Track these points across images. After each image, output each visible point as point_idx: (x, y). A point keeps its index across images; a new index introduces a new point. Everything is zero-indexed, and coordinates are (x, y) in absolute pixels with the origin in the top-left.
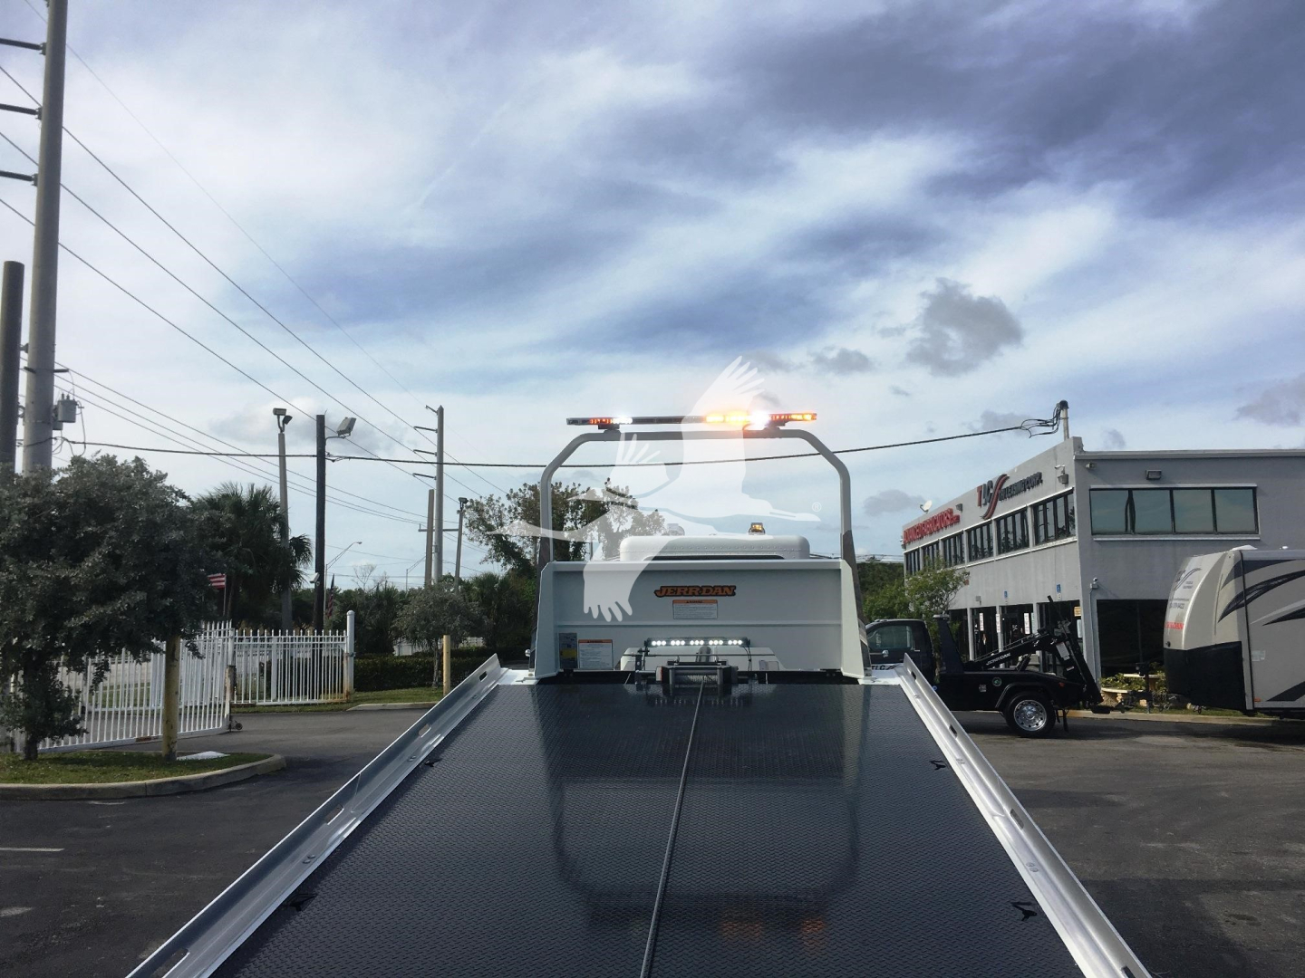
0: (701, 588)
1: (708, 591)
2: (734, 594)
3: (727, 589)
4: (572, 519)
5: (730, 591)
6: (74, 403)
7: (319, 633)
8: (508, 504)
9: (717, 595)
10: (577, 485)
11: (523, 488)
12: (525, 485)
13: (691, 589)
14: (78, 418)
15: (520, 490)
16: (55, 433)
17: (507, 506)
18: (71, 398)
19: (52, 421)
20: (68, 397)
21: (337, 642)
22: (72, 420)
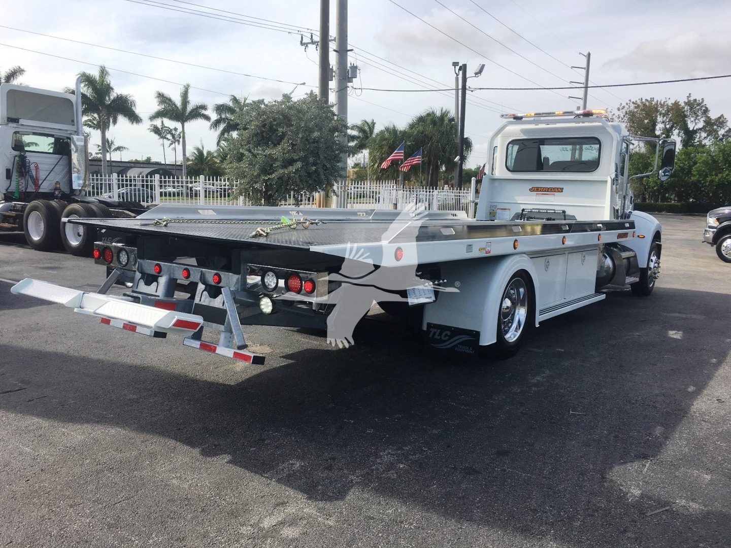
0: (549, 188)
1: (551, 190)
2: (562, 191)
3: (559, 189)
4: (663, 122)
5: (561, 190)
6: (356, 67)
7: (461, 189)
8: (617, 113)
9: (555, 192)
10: (668, 99)
11: (628, 102)
12: (630, 100)
13: (544, 189)
14: (358, 75)
15: (627, 104)
16: (349, 84)
17: (616, 115)
18: (355, 65)
19: (347, 78)
20: (353, 64)
21: (466, 194)
22: (356, 77)
